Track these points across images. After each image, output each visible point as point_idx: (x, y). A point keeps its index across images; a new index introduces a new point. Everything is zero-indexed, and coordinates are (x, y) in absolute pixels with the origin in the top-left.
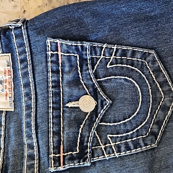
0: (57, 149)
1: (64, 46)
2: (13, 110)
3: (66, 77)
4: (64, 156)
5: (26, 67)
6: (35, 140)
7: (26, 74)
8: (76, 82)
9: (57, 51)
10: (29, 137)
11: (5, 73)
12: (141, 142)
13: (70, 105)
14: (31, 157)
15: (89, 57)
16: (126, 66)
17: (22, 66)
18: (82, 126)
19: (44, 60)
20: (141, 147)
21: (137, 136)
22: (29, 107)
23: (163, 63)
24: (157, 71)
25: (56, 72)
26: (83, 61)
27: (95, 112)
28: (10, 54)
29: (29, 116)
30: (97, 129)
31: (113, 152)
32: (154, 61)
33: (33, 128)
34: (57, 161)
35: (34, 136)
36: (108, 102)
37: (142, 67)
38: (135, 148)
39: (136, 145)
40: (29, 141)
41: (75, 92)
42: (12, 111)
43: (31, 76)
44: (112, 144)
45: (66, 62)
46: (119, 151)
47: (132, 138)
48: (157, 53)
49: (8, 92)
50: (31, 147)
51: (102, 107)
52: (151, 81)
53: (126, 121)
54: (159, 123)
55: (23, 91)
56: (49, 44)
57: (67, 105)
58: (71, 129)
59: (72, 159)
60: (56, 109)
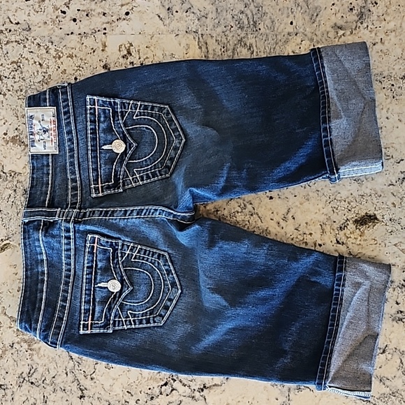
0: (96, 181)
1: (100, 101)
2: (58, 153)
3: (102, 126)
4: (102, 187)
5: (69, 118)
6: (78, 176)
7: (68, 124)
8: (109, 130)
9: (95, 105)
10: (73, 173)
11: (51, 123)
12: (157, 172)
13: (105, 147)
14: (75, 188)
15: (119, 110)
16: (147, 117)
17: (65, 117)
18: (115, 164)
19: (84, 112)
20: (158, 176)
22: (71, 150)
23: (174, 115)
24: (171, 121)
25: (93, 122)
26: (115, 113)
27: (125, 152)
28: (55, 108)
29: (72, 156)
30: (127, 166)
31: (138, 182)
32: (168, 113)
33: (76, 166)
34: (97, 189)
35: (77, 172)
36: (135, 144)
37: (159, 118)
38: (153, 177)
39: (154, 175)
40: (73, 177)
41: (109, 137)
43: (73, 125)
44: (138, 176)
45: (102, 113)
46: (142, 180)
47: (151, 170)
48: (169, 107)
49: (53, 139)
50: (74, 180)
51: (130, 148)
52: (166, 129)
53: (147, 158)
54: (172, 159)
55: (66, 138)
56: (88, 100)
57: (103, 147)
58: (107, 166)
59: (109, 188)
60: (94, 151)
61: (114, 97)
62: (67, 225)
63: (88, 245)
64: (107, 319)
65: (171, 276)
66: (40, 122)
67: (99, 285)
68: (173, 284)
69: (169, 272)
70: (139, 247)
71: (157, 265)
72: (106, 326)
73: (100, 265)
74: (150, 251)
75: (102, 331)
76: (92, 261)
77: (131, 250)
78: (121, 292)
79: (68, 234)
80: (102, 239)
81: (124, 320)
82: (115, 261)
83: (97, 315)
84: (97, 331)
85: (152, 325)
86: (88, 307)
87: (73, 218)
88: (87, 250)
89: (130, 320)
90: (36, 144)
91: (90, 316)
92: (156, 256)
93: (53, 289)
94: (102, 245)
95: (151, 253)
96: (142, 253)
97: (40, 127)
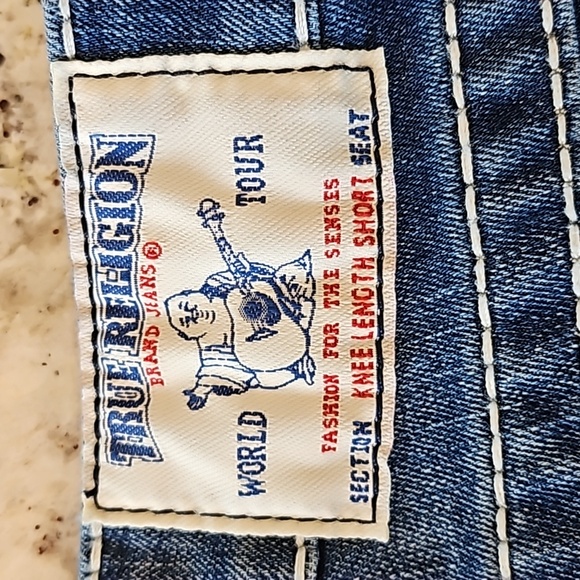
7: (530, 233)
11: (331, 223)
42: (372, 544)
55: (494, 373)
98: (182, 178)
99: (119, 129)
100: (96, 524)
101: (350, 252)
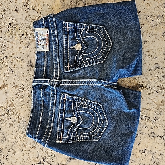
0: (67, 64)
1: (70, 24)
2: (49, 51)
3: (71, 37)
4: (70, 67)
5: (55, 33)
6: (58, 62)
7: (54, 36)
8: (74, 39)
9: (67, 27)
10: (56, 60)
12: (98, 60)
14: (57, 68)
15: (79, 29)
16: (93, 32)
17: (53, 33)
18: (76, 55)
19: (62, 30)
20: (98, 62)
21: (97, 58)
22: (56, 49)
23: (107, 31)
24: (105, 34)
25: (66, 35)
26: (77, 30)
27: (82, 50)
28: (48, 28)
29: (56, 52)
30: (82, 57)
31: (88, 64)
32: (104, 30)
33: (58, 57)
34: (67, 69)
35: (58, 60)
36: (86, 46)
37: (99, 33)
38: (96, 62)
39: (96, 61)
40: (56, 62)
41: (74, 43)
43: (56, 36)
44: (88, 62)
45: (70, 31)
46: (90, 64)
47: (95, 59)
48: (104, 27)
49: (47, 44)
50: (57, 64)
51: (84, 48)
52: (103, 38)
53: (93, 52)
54: (105, 54)
55: (53, 43)
56: (64, 24)
57: (71, 48)
58: (72, 57)
59: (73, 67)
60: (67, 49)
61: (76, 22)
62: (53, 88)
63: (61, 99)
64: (70, 137)
65: (103, 116)
66: (41, 35)
67: (66, 119)
68: (104, 120)
69: (102, 114)
70: (87, 101)
71: (96, 110)
72: (69, 140)
73: (67, 109)
74: (92, 103)
75: (67, 142)
76: (63, 107)
77: (83, 102)
78: (77, 123)
79: (53, 92)
80: (68, 96)
81: (78, 137)
82: (75, 108)
83: (65, 134)
84: (64, 142)
85: (93, 140)
86: (61, 129)
87: (55, 84)
88: (61, 101)
89: (81, 137)
90: (39, 46)
91: (62, 134)
92: (95, 105)
93: (45, 119)
94: (68, 99)
95: (93, 104)
96: (88, 104)
97: (41, 38)
98: (40, 34)
99: (37, 32)
100: (36, 51)
101: (47, 37)
